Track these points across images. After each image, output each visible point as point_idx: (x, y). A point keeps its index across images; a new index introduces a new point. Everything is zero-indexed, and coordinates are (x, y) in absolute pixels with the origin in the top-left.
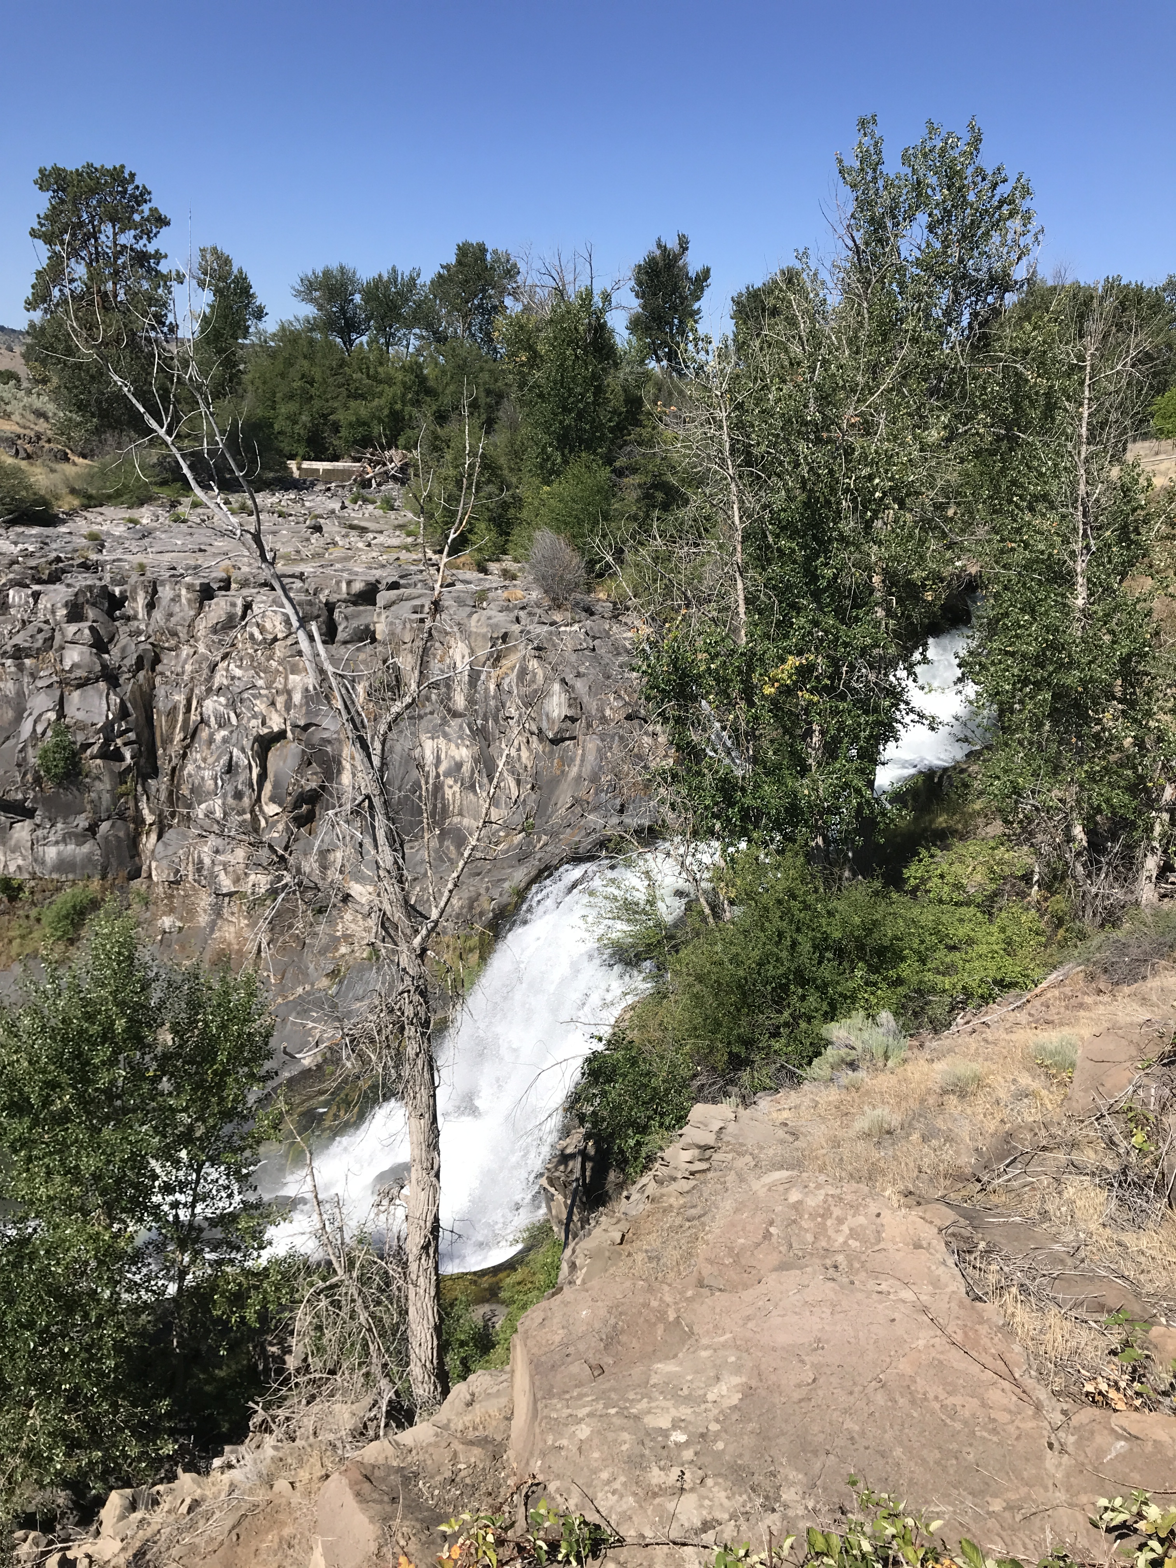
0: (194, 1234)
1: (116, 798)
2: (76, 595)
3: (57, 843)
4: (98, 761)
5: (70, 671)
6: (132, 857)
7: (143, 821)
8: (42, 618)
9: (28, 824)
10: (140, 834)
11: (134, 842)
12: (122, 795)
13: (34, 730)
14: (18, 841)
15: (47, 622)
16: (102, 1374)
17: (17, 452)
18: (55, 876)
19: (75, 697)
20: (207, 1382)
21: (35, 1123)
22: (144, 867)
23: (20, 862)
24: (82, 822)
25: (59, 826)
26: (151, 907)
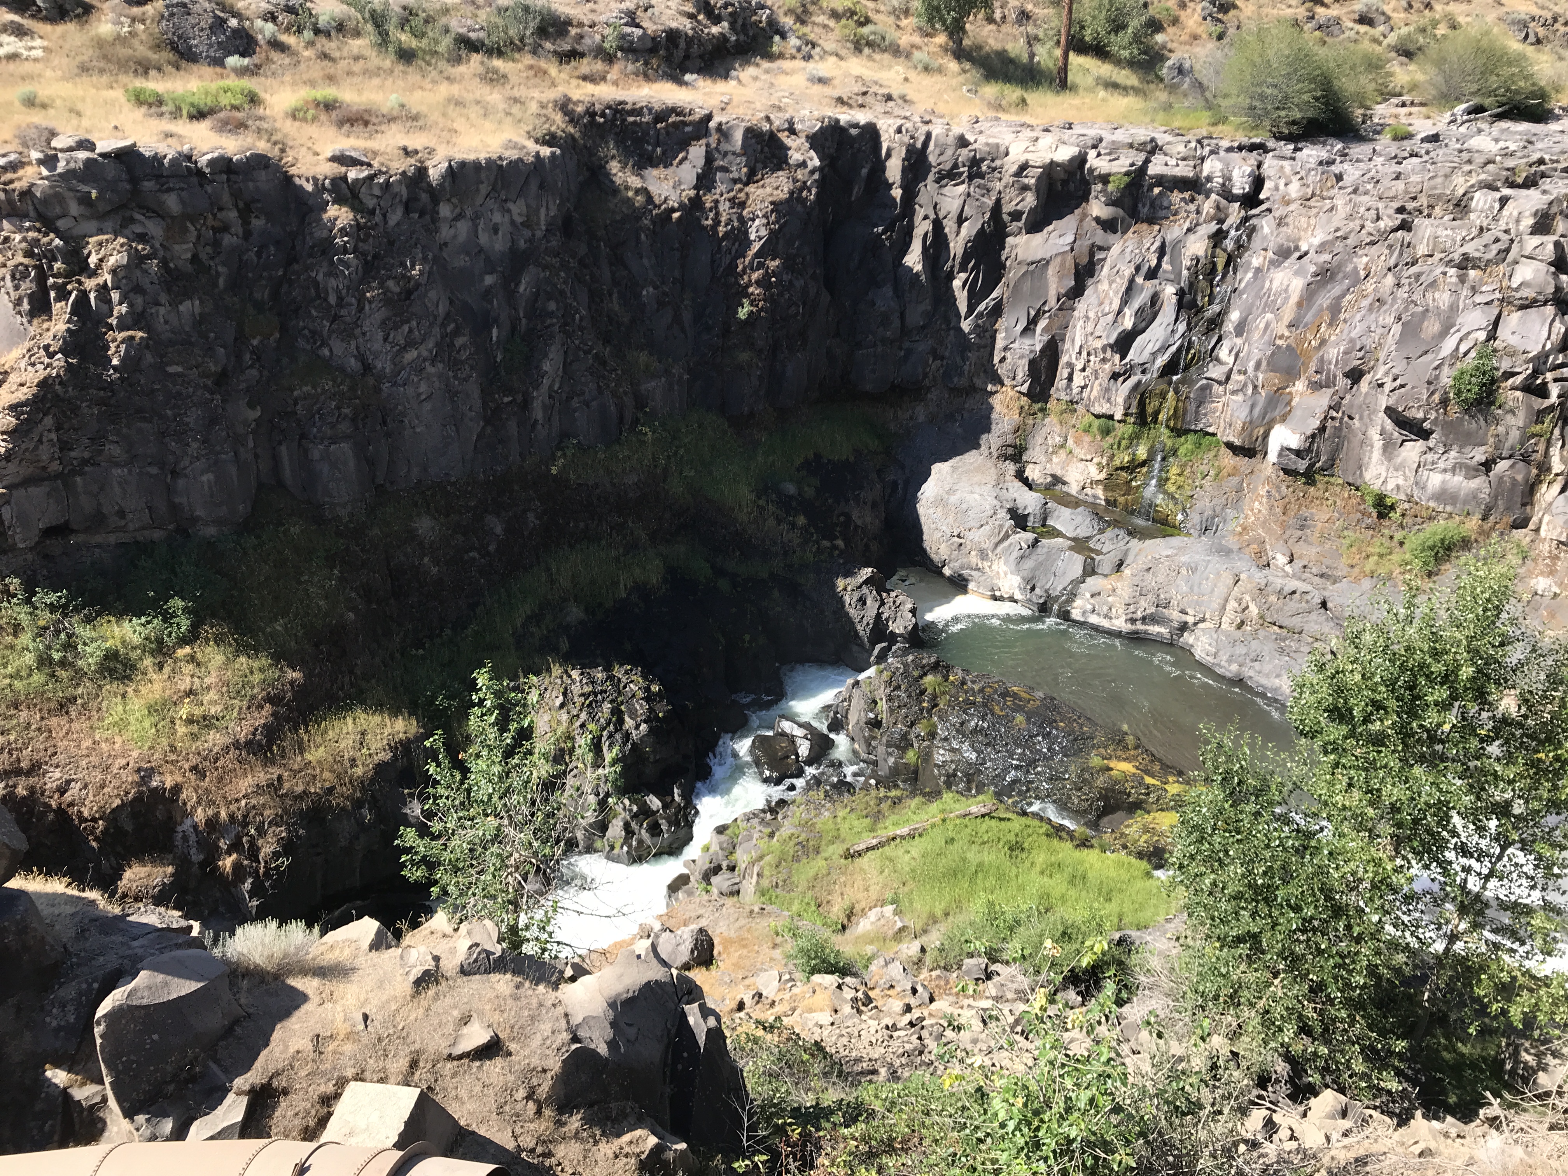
0: (1478, 906)
1: (1526, 437)
2: (1550, 203)
3: (1445, 471)
4: (1518, 394)
5: (1517, 289)
6: (1524, 505)
7: (1549, 469)
8: (1504, 227)
9: (1420, 445)
10: (1541, 482)
11: (1531, 489)
12: (1533, 436)
13: (1457, 348)
14: (1404, 460)
15: (1507, 232)
16: (1348, 985)
17: (1526, 37)
18: (1432, 504)
19: (1513, 320)
20: (1446, 1049)
21: (1352, 734)
22: (1535, 519)
23: (1401, 482)
24: (1479, 455)
25: (1453, 454)
26: (1528, 562)
